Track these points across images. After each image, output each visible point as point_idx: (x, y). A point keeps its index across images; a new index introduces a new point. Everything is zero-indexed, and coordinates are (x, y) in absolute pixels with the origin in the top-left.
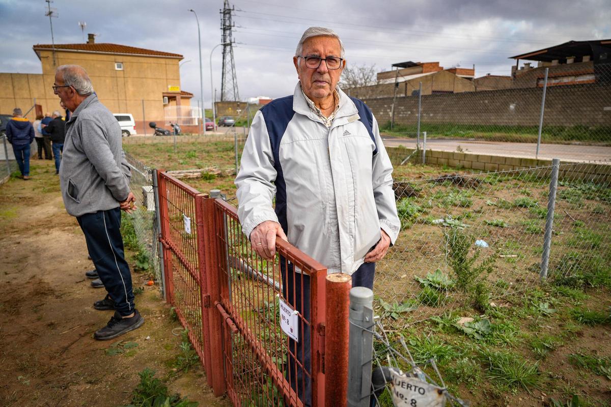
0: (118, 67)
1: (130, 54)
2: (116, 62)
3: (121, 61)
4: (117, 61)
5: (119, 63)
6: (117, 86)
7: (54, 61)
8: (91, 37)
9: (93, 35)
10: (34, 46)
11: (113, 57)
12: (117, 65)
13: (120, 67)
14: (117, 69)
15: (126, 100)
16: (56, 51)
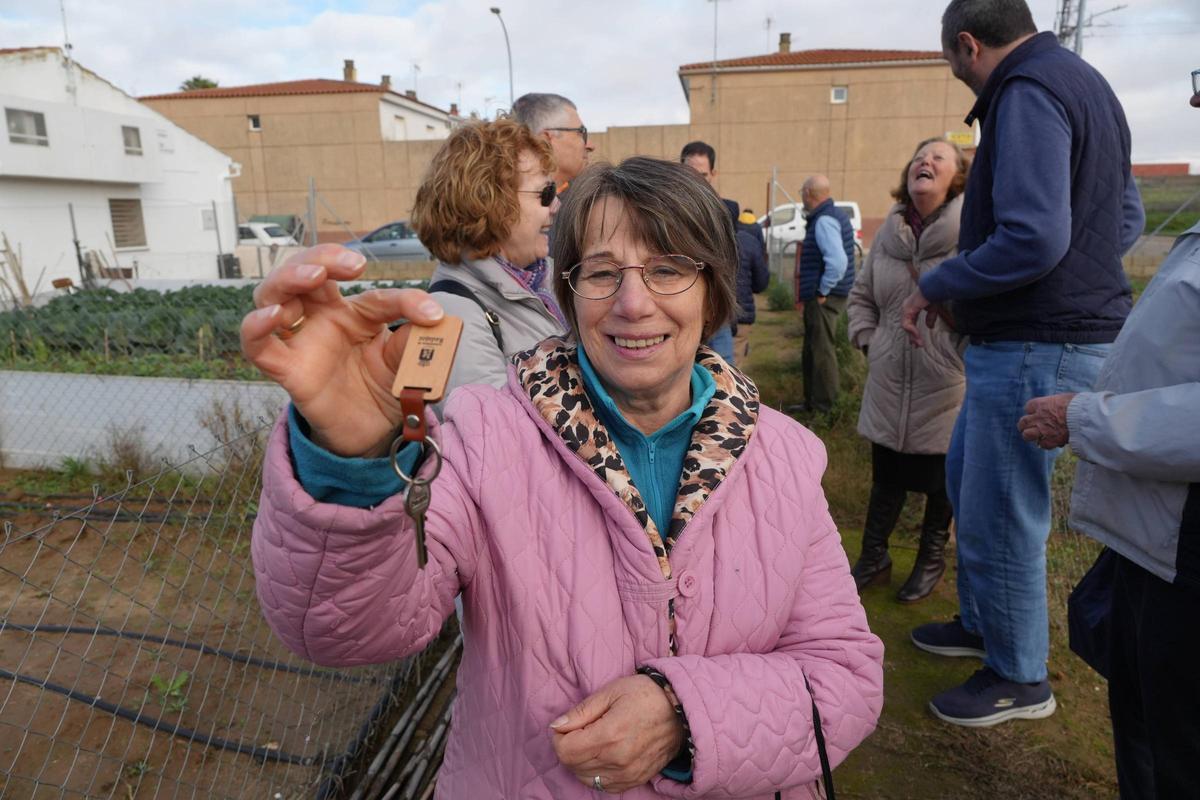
0: (836, 97)
1: (868, 64)
2: (833, 86)
3: (845, 83)
4: (837, 83)
5: (839, 88)
6: (830, 140)
7: (713, 95)
8: (785, 39)
9: (788, 35)
10: (681, 68)
11: (828, 75)
12: (837, 92)
13: (842, 98)
14: (833, 100)
15: (844, 171)
16: (719, 73)
